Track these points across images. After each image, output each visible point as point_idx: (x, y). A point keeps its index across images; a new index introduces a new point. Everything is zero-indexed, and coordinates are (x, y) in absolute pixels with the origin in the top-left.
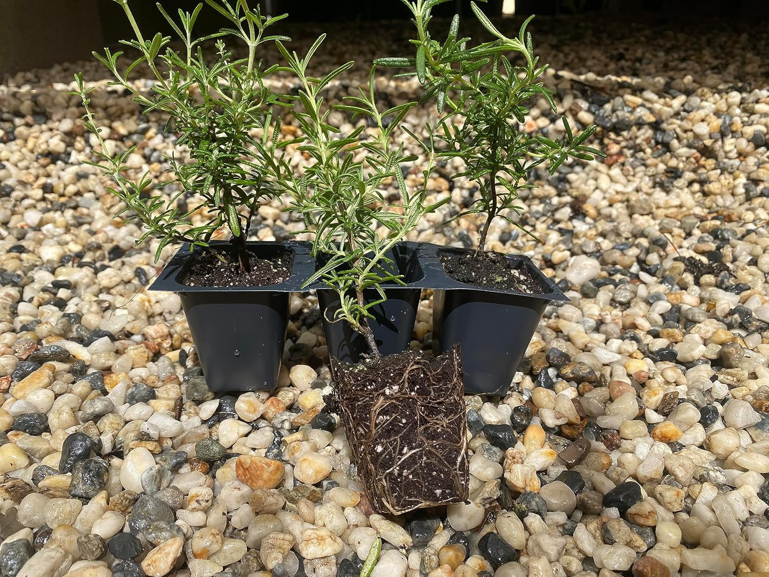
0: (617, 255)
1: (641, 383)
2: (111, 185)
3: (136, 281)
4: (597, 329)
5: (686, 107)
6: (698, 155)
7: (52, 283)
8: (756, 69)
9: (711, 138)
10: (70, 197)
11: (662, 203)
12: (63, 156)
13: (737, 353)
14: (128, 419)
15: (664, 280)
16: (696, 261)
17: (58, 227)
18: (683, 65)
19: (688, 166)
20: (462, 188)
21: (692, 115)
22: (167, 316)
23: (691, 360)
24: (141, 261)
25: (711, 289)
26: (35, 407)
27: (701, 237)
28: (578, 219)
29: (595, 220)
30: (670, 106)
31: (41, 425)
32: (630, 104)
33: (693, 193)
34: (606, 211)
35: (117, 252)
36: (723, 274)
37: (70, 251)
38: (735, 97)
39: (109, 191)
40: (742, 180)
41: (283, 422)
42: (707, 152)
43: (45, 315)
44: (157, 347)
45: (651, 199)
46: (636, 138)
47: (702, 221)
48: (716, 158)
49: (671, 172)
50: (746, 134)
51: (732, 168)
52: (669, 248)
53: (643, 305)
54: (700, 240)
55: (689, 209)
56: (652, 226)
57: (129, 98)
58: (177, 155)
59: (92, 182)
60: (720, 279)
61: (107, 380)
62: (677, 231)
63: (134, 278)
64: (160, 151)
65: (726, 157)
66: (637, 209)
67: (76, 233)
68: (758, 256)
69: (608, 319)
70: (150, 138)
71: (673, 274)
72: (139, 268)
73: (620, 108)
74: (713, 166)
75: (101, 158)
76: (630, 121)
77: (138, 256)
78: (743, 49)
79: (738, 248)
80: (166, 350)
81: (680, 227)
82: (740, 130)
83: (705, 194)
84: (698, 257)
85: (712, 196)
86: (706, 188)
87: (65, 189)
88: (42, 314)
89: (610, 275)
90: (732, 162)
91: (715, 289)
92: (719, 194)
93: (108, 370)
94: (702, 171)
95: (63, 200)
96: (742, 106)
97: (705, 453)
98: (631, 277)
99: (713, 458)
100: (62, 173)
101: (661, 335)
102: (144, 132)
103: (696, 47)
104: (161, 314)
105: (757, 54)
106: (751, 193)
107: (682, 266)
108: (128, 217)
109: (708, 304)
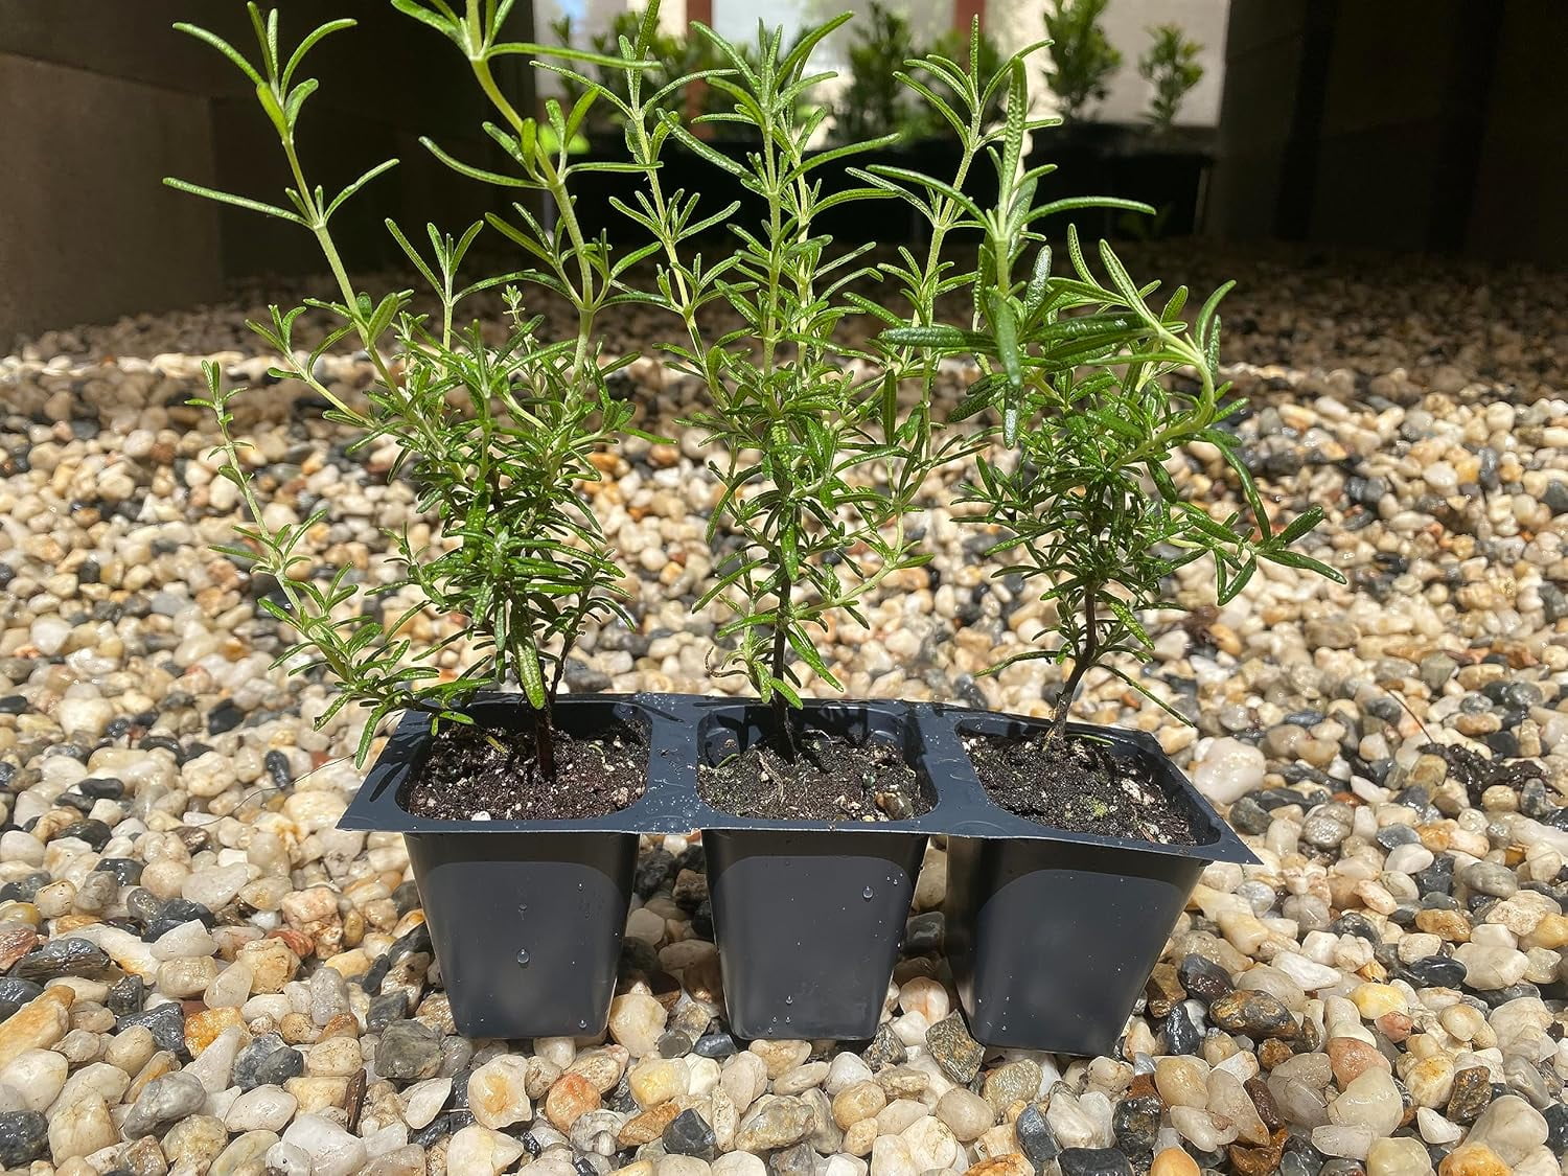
0: (1296, 738)
1: (1397, 1044)
2: (222, 568)
3: (266, 782)
4: (1278, 909)
5: (1406, 430)
6: (1438, 527)
7: (82, 786)
8: (1517, 356)
9: (1461, 494)
10: (134, 592)
11: (1373, 625)
12: (127, 505)
14: (235, 1128)
15: (1404, 796)
16: (1468, 753)
17: (102, 657)
18: (1373, 346)
19: (1419, 550)
20: (956, 585)
21: (1420, 447)
22: (333, 865)
23: (1497, 986)
24: (279, 736)
25: (1509, 817)
26: (21, 1096)
27: (1466, 700)
28: (1203, 656)
29: (1236, 657)
30: (1375, 429)
31: (30, 1141)
32: (1293, 423)
33: (1436, 605)
34: (1260, 639)
35: (228, 716)
36: (1531, 784)
37: (125, 710)
38: (1503, 413)
39: (217, 581)
40: (1534, 580)
41: (596, 1137)
42: (1456, 522)
43: (61, 860)
44: (310, 943)
45: (1351, 616)
46: (1310, 490)
47: (1462, 665)
48: (1475, 535)
49: (1386, 561)
50: (1533, 486)
51: (1510, 556)
52: (1406, 724)
53: (1370, 853)
54: (1465, 706)
55: (1430, 640)
56: (1361, 673)
57: (272, 389)
58: (367, 508)
59: (183, 562)
60: (1526, 795)
61: (193, 1027)
62: (1413, 686)
63: (263, 774)
64: (331, 499)
65: (1496, 533)
66: (1324, 637)
67: (141, 669)
69: (1302, 885)
70: (311, 473)
71: (1423, 783)
72: (274, 753)
73: (1274, 430)
74: (1471, 551)
75: (206, 510)
76: (1295, 457)
77: (274, 723)
78: (1485, 316)
79: (1551, 728)
80: (329, 949)
81: (1419, 677)
82: (1519, 478)
83: (1462, 608)
84: (1473, 746)
85: (1475, 613)
86: (1461, 595)
87: (125, 573)
88: (54, 858)
89: (1290, 782)
90: (1508, 542)
91: (1520, 817)
92: (1490, 609)
93: (194, 1000)
94: (1448, 559)
95: (118, 597)
96: (1517, 431)
98: (1331, 786)
100: (121, 542)
101: (1419, 924)
102: (298, 459)
103: (1391, 310)
104: (319, 861)
105: (1514, 327)
106: (1556, 608)
107: (1440, 765)
108: (255, 637)
109: (1507, 850)
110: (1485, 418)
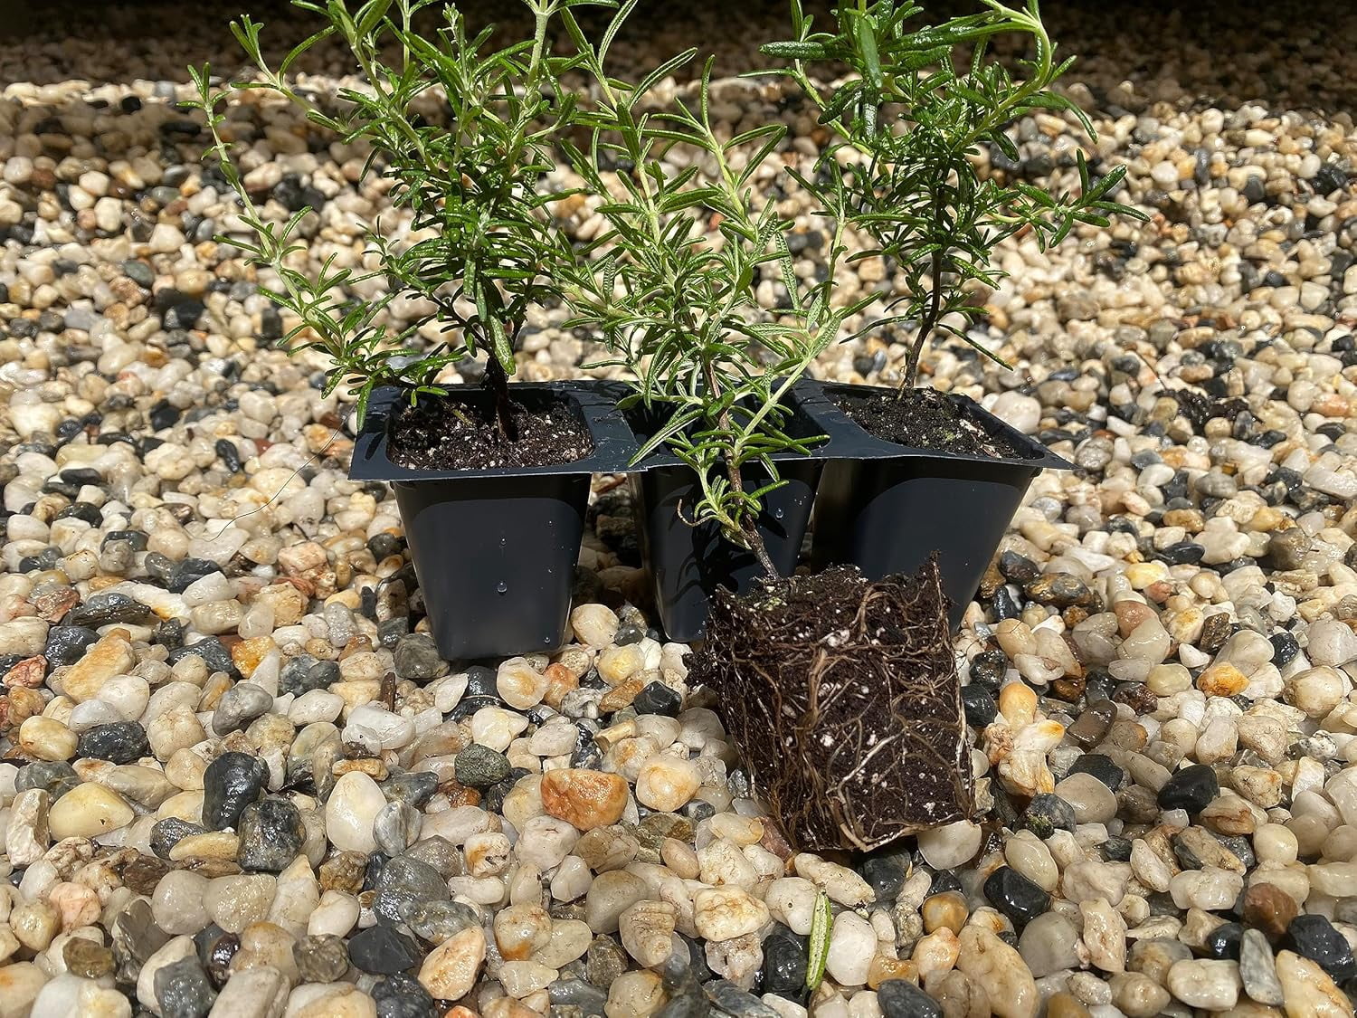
0: (1061, 390)
1: (1160, 603)
2: (125, 285)
3: (220, 466)
4: (1063, 518)
5: (1138, 135)
6: (1161, 217)
7: (63, 476)
8: (1208, 72)
9: (1181, 188)
10: (43, 310)
11: (1111, 300)
12: (19, 229)
13: (1300, 544)
14: (299, 721)
15: (1146, 430)
16: (1193, 395)
17: (31, 369)
18: (1091, 64)
19: (1146, 237)
20: (775, 280)
21: (1149, 149)
22: (306, 527)
23: (1226, 559)
24: (222, 427)
25: (1224, 441)
26: (117, 712)
27: (1186, 356)
28: (978, 331)
29: (1004, 331)
30: (1112, 134)
31: (135, 743)
32: (1047, 130)
33: (1158, 282)
34: (1021, 316)
35: (166, 414)
36: (1242, 415)
37: (69, 413)
38: (1214, 118)
39: (121, 297)
40: (1234, 259)
41: (585, 706)
42: (1175, 213)
43: (68, 536)
44: (311, 586)
45: (1093, 294)
46: (1059, 189)
47: (1181, 329)
48: (1188, 222)
49: (1119, 247)
50: (1235, 180)
51: (1216, 240)
52: (1145, 376)
53: (1128, 473)
54: (1184, 361)
55: (1155, 310)
56: (1103, 337)
57: (136, 115)
58: (246, 226)
59: (86, 280)
60: (1238, 424)
61: (238, 652)
62: (1144, 347)
63: (216, 460)
64: (213, 218)
65: (1205, 222)
66: (1073, 311)
67: (70, 378)
68: (1288, 385)
69: (1081, 498)
70: (190, 195)
71: (1160, 419)
72: (223, 441)
73: (1032, 137)
74: (1185, 236)
75: (94, 233)
76: (1050, 161)
77: (211, 418)
78: (1178, 36)
79: (1252, 373)
80: (327, 590)
81: (1148, 340)
82: (1225, 174)
83: (1178, 284)
84: (1196, 390)
85: (1189, 287)
86: (1178, 274)
87: (32, 293)
88: (61, 535)
89: (1062, 424)
90: (1214, 229)
91: (1232, 441)
92: (1200, 284)
93: (232, 634)
94: (1168, 244)
95: (30, 315)
96: (1225, 134)
97: (1289, 710)
98: (1091, 425)
99: (1301, 717)
100: (22, 264)
101: (1166, 522)
102: (178, 180)
103: (1102, 32)
104: (291, 526)
105: (1202, 46)
106: (1251, 281)
107: (1173, 405)
108: (170, 346)
109: (1224, 466)
110: (1200, 123)
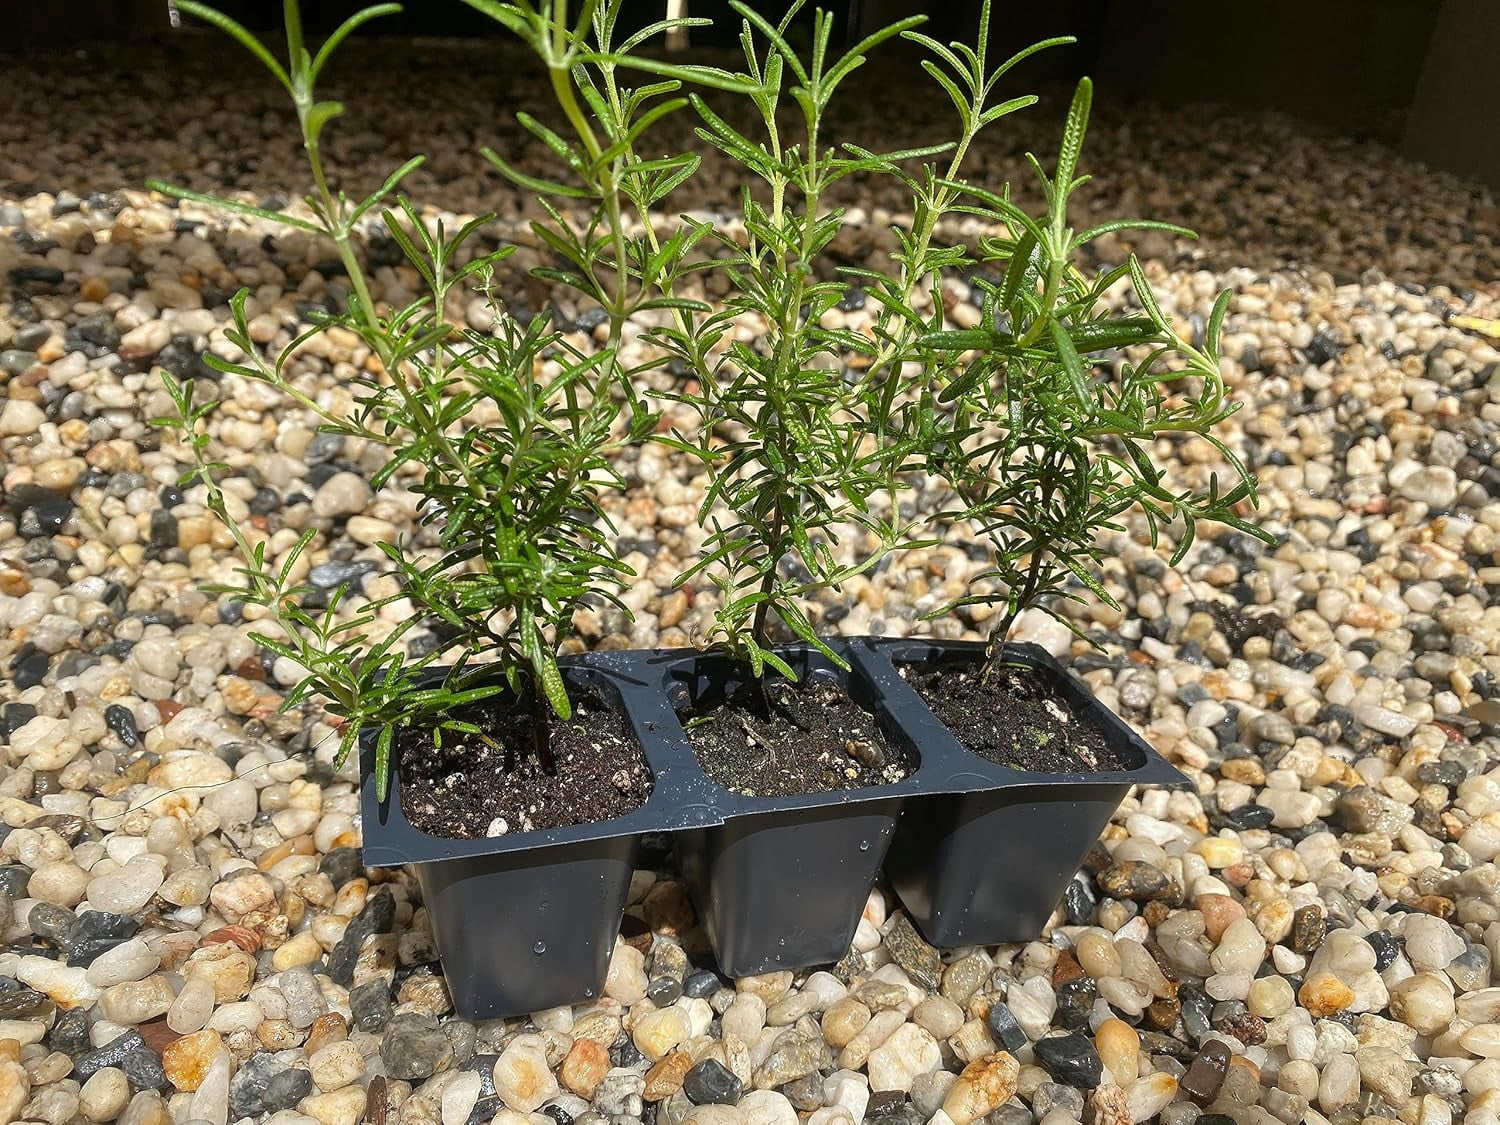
1: (1243, 890)
3: (112, 742)
8: (1168, 201)
13: (1371, 806)
15: (1184, 651)
16: (1225, 606)
22: (238, 838)
23: (1298, 825)
24: (111, 685)
25: (1265, 665)
27: (1204, 551)
35: (32, 663)
36: (1279, 634)
38: (1206, 281)
40: (1236, 437)
41: (626, 1100)
42: (1174, 383)
44: (257, 938)
50: (1233, 349)
52: (1170, 581)
53: (1175, 712)
54: (1203, 556)
58: (127, 400)
60: (1278, 645)
61: (172, 1058)
63: (107, 733)
64: (81, 390)
68: (1316, 592)
70: (52, 360)
71: (1195, 636)
72: (114, 707)
78: (1130, 156)
79: (1277, 577)
80: (277, 939)
81: (1164, 531)
83: (1183, 462)
84: (1219, 596)
85: (1195, 466)
86: (1184, 452)
89: (1096, 647)
91: (1274, 664)
92: (1205, 462)
97: (1398, 1028)
98: (1126, 647)
99: (1412, 1036)
101: (1225, 772)
102: (33, 344)
104: (217, 833)
105: (1157, 169)
106: (1256, 459)
107: (1206, 620)
108: (31, 561)
109: (1268, 694)
110: (1192, 285)
